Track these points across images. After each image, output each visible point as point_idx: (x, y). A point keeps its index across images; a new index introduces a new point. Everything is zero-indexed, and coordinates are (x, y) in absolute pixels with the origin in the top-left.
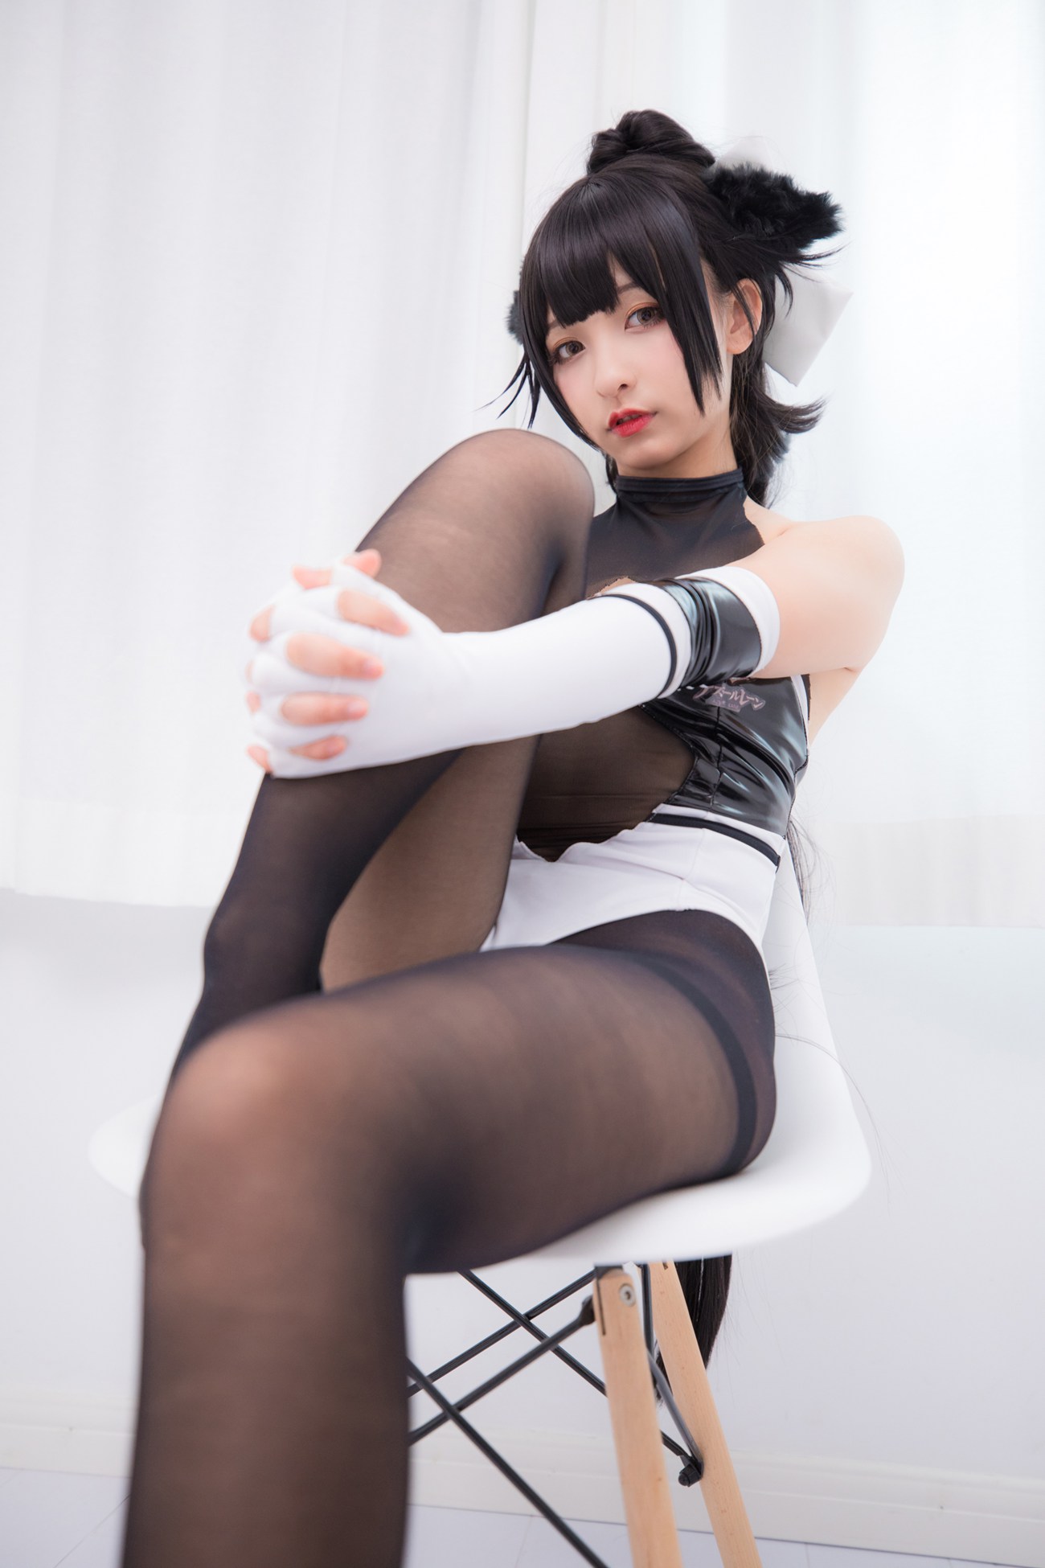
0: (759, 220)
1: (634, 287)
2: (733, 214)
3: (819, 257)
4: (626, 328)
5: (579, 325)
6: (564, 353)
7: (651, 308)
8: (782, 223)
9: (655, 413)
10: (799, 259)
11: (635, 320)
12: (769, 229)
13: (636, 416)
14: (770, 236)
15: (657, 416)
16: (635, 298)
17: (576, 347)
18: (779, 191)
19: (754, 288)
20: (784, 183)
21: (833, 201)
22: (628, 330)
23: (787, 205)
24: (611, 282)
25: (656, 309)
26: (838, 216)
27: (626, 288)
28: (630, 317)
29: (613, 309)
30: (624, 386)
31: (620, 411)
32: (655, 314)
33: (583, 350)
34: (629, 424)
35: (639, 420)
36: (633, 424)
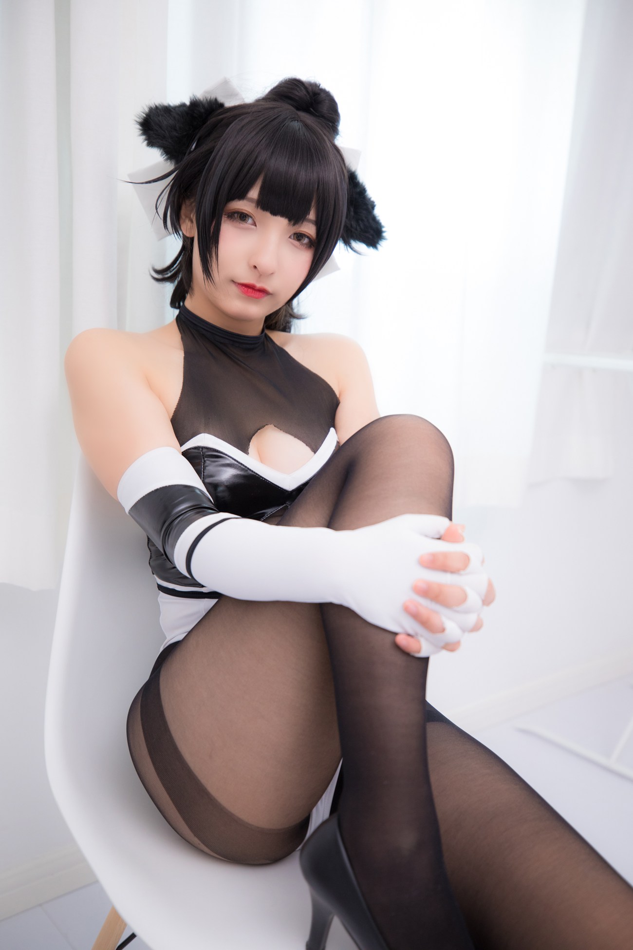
3: (355, 251)
6: (236, 215)
7: (306, 236)
10: (347, 243)
12: (354, 224)
13: (263, 292)
14: (351, 226)
16: (309, 228)
17: (243, 217)
20: (373, 206)
22: (289, 239)
24: (307, 212)
25: (308, 238)
27: (310, 220)
29: (294, 224)
31: (259, 285)
32: (306, 241)
33: (253, 227)
34: (252, 291)
35: (261, 294)
36: (258, 293)
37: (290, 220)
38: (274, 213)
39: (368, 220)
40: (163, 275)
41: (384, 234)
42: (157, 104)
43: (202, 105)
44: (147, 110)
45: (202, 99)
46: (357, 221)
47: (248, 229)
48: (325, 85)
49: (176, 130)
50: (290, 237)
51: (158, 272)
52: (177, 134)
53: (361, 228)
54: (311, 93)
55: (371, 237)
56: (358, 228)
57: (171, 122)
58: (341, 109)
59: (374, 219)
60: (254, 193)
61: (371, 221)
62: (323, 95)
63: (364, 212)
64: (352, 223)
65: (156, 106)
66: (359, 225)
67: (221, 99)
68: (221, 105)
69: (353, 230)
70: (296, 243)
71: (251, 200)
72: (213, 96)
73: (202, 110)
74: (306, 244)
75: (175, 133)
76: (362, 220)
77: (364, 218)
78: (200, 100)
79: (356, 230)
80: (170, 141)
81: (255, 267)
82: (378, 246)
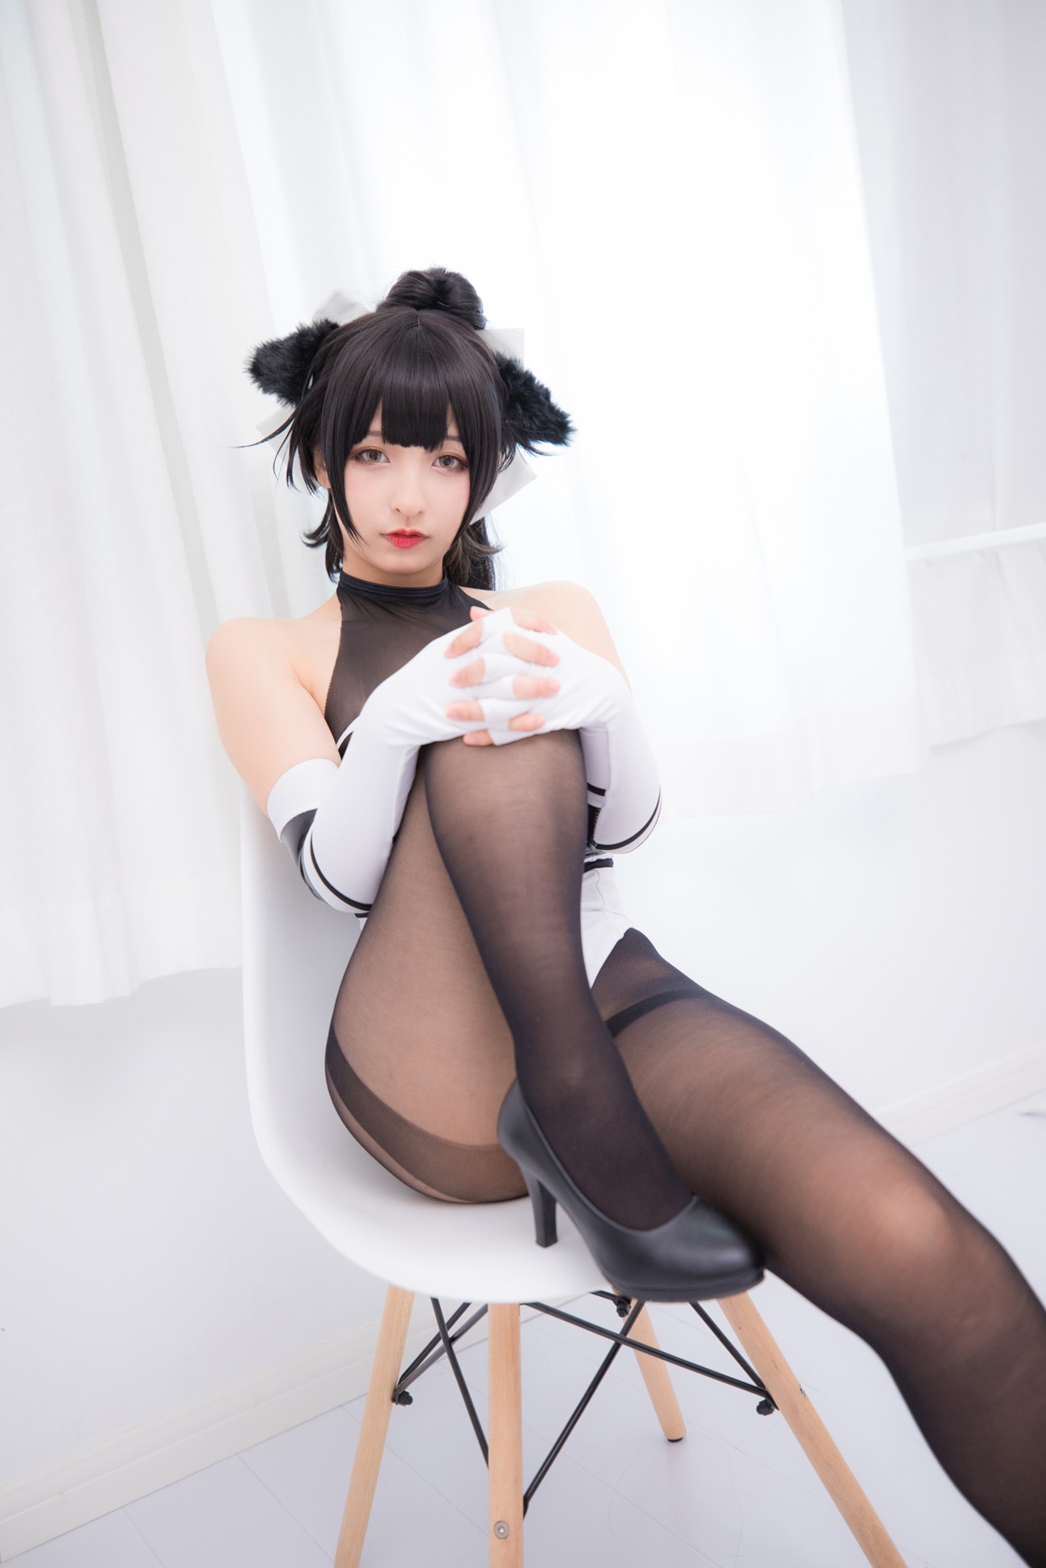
1: (455, 440)
3: (541, 453)
4: (429, 463)
5: (399, 447)
7: (454, 457)
9: (428, 536)
10: (527, 447)
11: (438, 463)
12: (527, 423)
13: (415, 536)
14: (524, 426)
15: (428, 540)
16: (454, 447)
18: (542, 398)
20: (547, 394)
21: (574, 421)
22: (433, 467)
24: (445, 429)
25: (457, 459)
26: (571, 436)
27: (452, 438)
28: (439, 459)
29: (432, 451)
30: (420, 512)
31: (408, 529)
32: (455, 463)
33: (387, 464)
34: (406, 538)
35: (414, 539)
36: (409, 540)
37: (426, 448)
38: (406, 444)
39: (544, 415)
40: (316, 538)
41: (570, 425)
42: (265, 342)
43: (312, 332)
44: (254, 352)
45: (311, 326)
46: (530, 418)
47: (381, 468)
48: (451, 267)
49: (286, 370)
50: (433, 465)
51: (310, 537)
52: (288, 375)
53: (538, 426)
54: (434, 285)
55: (553, 433)
56: (533, 426)
57: (281, 361)
58: (480, 291)
59: (552, 409)
60: (376, 425)
61: (547, 413)
62: (451, 280)
63: (536, 406)
64: (524, 422)
65: (265, 346)
66: (535, 423)
67: (333, 319)
68: (335, 326)
69: (527, 430)
70: (444, 470)
71: (375, 434)
72: (323, 317)
73: (312, 339)
74: (456, 468)
75: (285, 374)
76: (536, 416)
77: (538, 413)
78: (309, 328)
79: (532, 429)
80: (283, 384)
81: (398, 510)
82: (570, 442)
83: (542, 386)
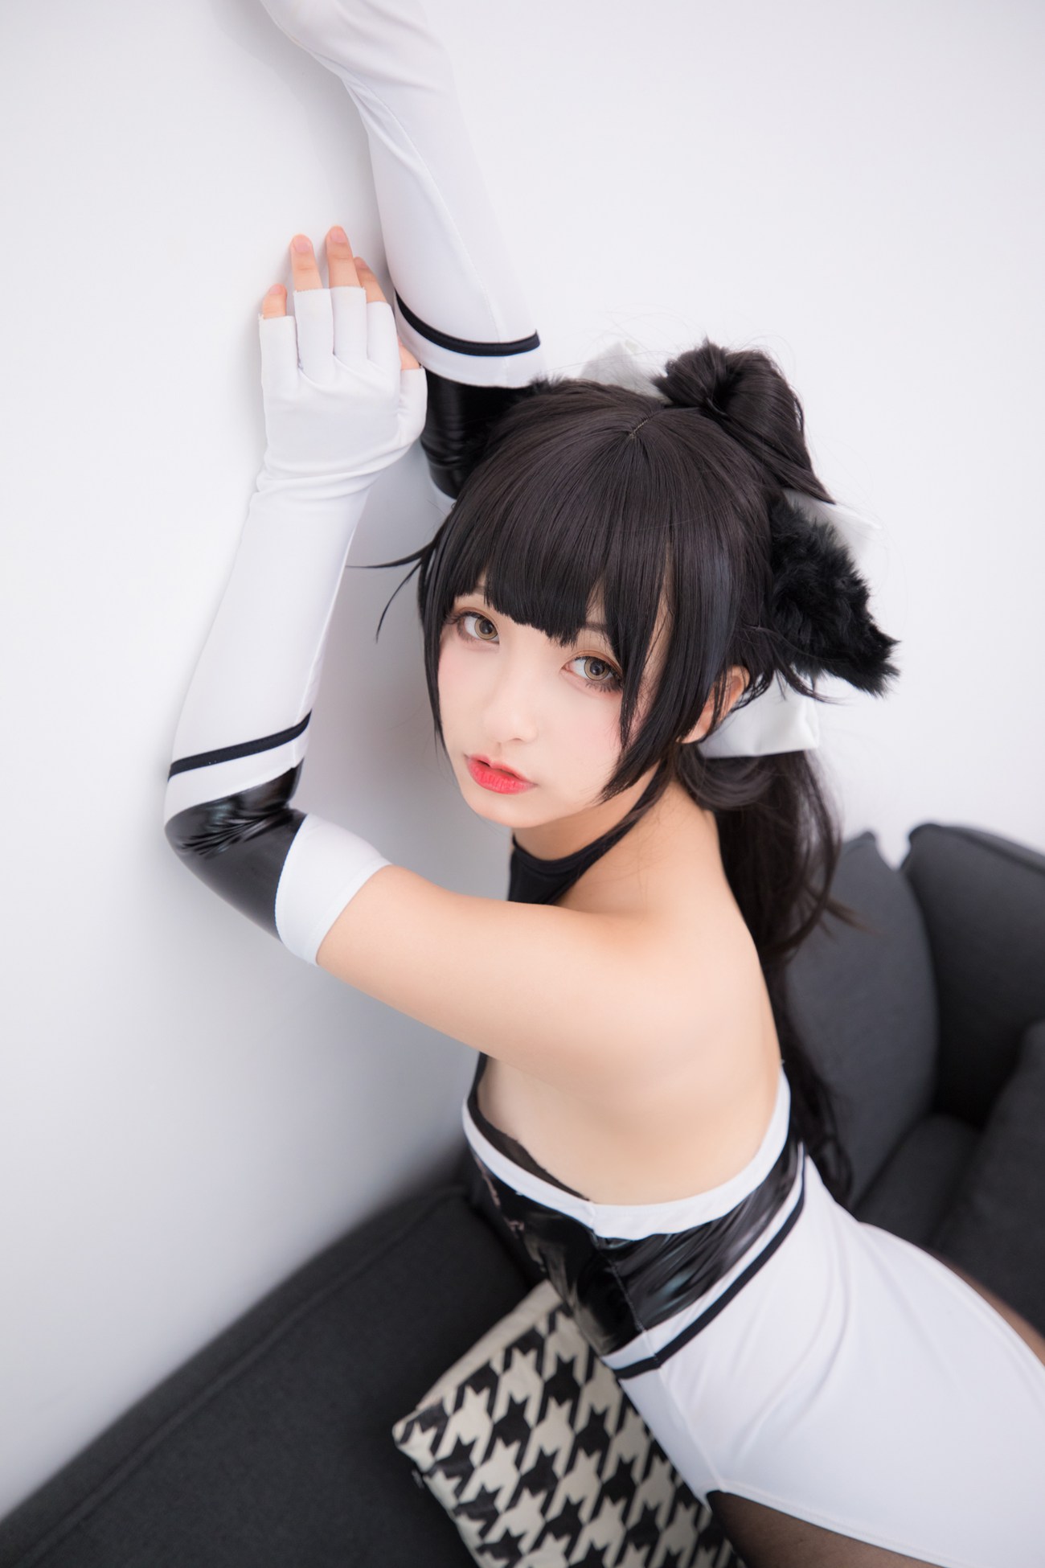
0: (801, 619)
2: (777, 588)
4: (564, 668)
8: (824, 644)
9: (535, 785)
11: (580, 668)
15: (535, 790)
18: (844, 605)
19: (742, 680)
21: (897, 657)
23: (843, 626)
26: (889, 682)
28: (577, 659)
30: (517, 739)
83: (858, 582)
